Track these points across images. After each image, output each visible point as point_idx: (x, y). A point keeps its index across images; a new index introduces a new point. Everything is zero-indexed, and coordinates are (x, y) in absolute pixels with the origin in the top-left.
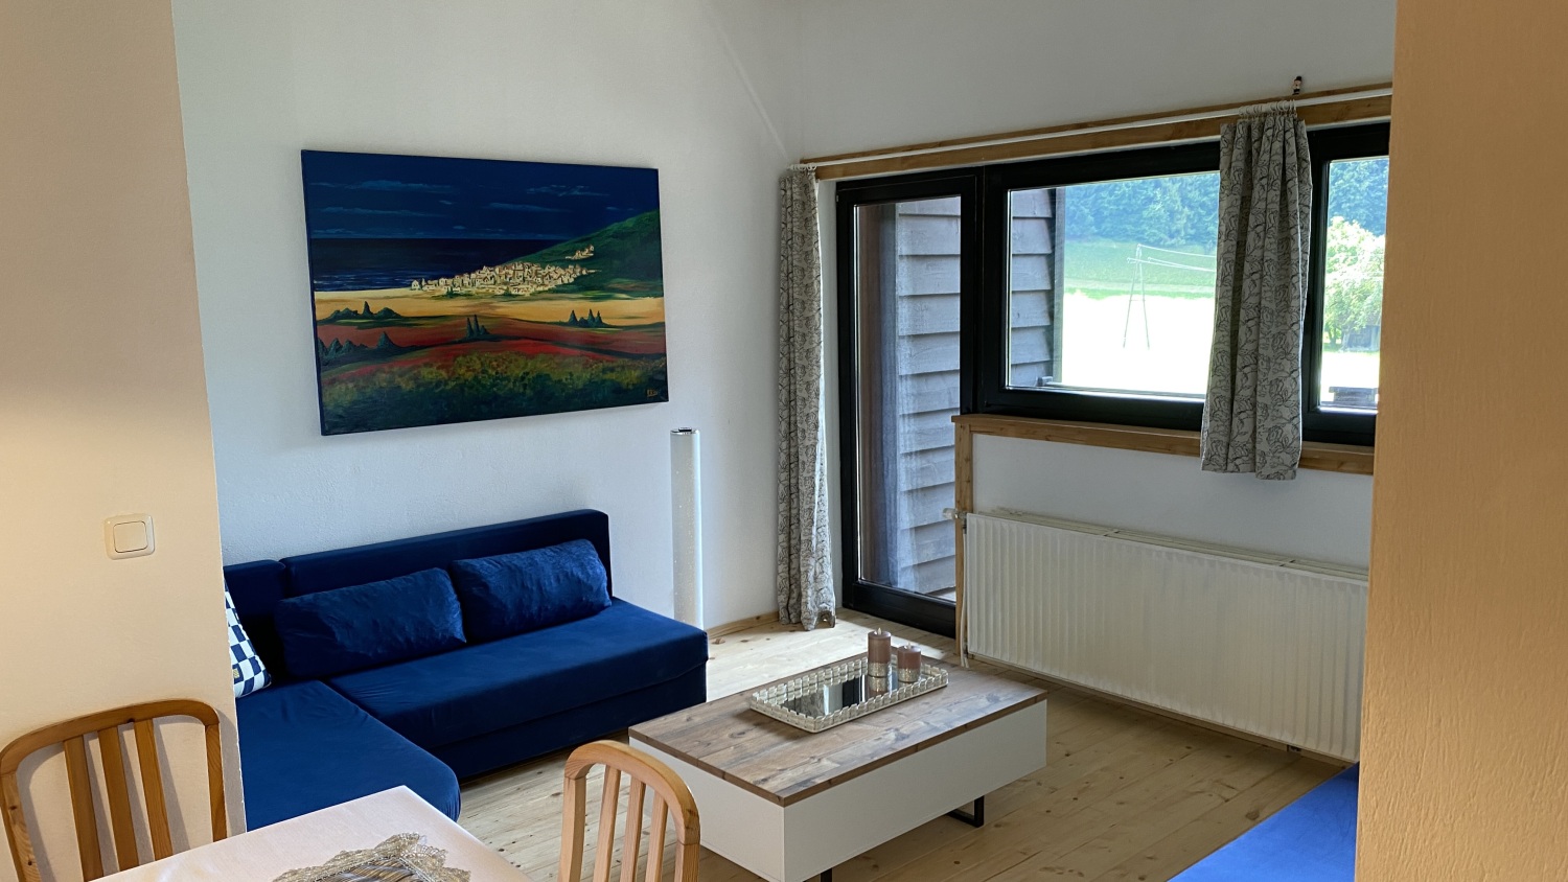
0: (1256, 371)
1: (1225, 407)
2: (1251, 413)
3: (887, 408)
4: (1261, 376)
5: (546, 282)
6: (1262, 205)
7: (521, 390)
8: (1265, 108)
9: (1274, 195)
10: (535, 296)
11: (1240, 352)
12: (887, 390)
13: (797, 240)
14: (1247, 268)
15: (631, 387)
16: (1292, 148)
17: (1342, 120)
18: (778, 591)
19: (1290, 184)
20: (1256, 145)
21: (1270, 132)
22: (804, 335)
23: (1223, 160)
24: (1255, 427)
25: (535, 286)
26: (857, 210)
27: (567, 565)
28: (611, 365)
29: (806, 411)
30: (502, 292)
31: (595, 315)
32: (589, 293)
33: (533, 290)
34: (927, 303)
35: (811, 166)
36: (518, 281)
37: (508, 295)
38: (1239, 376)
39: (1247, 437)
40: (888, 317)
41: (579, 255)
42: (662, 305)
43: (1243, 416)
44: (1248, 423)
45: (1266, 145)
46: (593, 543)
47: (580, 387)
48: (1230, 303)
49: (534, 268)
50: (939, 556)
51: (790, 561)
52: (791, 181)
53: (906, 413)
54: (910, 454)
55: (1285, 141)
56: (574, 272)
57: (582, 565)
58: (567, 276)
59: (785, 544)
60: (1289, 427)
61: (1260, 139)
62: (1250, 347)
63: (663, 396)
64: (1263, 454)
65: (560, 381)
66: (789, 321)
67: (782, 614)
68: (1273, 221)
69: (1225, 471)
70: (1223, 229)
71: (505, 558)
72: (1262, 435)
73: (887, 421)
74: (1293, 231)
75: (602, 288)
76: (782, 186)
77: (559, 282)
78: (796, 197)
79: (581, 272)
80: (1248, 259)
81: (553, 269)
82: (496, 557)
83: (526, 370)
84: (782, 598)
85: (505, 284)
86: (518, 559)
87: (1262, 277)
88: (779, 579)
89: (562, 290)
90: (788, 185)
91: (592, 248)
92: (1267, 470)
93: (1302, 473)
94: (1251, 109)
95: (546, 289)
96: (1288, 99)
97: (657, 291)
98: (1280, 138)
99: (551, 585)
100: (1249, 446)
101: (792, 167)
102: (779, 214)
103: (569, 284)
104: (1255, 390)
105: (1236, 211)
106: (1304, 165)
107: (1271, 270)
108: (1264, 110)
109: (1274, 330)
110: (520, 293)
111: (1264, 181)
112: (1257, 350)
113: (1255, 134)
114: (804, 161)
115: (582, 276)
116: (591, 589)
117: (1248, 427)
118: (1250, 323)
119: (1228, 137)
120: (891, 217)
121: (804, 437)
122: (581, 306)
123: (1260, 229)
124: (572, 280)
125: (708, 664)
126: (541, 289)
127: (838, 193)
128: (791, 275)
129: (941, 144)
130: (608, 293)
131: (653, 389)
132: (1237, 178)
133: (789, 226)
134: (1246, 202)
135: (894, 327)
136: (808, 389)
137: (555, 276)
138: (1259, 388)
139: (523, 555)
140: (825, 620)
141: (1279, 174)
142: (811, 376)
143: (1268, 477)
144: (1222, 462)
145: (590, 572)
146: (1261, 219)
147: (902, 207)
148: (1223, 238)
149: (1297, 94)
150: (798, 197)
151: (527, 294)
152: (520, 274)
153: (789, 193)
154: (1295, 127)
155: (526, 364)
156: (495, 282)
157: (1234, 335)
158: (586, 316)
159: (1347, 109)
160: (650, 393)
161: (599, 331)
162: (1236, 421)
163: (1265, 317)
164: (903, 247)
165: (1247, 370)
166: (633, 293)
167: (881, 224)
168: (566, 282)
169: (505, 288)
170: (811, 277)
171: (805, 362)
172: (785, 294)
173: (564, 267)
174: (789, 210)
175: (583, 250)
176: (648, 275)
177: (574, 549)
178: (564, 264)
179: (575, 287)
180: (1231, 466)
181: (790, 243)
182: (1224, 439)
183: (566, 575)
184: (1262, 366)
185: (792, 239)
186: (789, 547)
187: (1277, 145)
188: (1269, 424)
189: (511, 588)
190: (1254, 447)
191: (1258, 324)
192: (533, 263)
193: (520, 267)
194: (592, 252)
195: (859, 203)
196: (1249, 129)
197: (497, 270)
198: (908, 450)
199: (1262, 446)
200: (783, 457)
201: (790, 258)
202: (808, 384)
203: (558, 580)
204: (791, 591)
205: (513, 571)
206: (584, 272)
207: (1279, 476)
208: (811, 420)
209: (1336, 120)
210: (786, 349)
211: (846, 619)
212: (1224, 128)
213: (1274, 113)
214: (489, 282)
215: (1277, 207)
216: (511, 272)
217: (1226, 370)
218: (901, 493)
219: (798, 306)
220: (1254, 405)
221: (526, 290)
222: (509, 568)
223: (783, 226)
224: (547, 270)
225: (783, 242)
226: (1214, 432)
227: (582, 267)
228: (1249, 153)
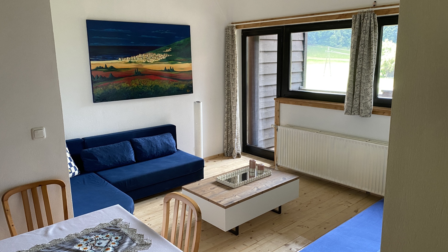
0: (360, 86)
1: (351, 97)
2: (359, 98)
3: (256, 95)
4: (362, 88)
5: (158, 59)
6: (363, 39)
7: (151, 90)
8: (365, 10)
9: (367, 36)
10: (154, 63)
11: (356, 81)
12: (256, 90)
13: (231, 46)
14: (359, 57)
15: (182, 89)
16: (372, 22)
17: (387, 14)
18: (224, 147)
19: (372, 33)
20: (362, 21)
21: (366, 18)
22: (233, 74)
23: (353, 25)
24: (360, 102)
25: (154, 60)
26: (248, 38)
27: (164, 140)
28: (176, 83)
29: (233, 96)
30: (145, 61)
31: (172, 68)
32: (170, 62)
33: (154, 61)
34: (268, 65)
35: (235, 25)
36: (149, 58)
37: (146, 62)
38: (356, 87)
39: (357, 105)
40: (256, 69)
41: (167, 51)
42: (191, 65)
43: (356, 99)
44: (358, 101)
45: (365, 21)
46: (172, 134)
47: (168, 89)
48: (354, 67)
49: (154, 54)
50: (270, 137)
51: (228, 139)
52: (229, 29)
53: (261, 97)
54: (263, 108)
55: (370, 20)
56: (166, 56)
57: (168, 140)
58: (164, 57)
59: (226, 134)
60: (369, 102)
61: (363, 19)
62: (359, 79)
63: (191, 92)
64: (362, 110)
65: (162, 87)
66: (228, 70)
67: (225, 154)
68: (367, 43)
69: (351, 115)
70: (352, 45)
71: (146, 138)
72: (362, 105)
73: (256, 99)
74: (372, 46)
75: (174, 60)
76: (226, 31)
77: (161, 59)
78: (230, 34)
79: (168, 56)
80: (359, 54)
81: (159, 55)
82: (144, 138)
83: (152, 84)
84: (225, 149)
85: (146, 59)
86: (150, 138)
87: (363, 60)
88: (225, 144)
89: (162, 61)
90: (228, 31)
91: (171, 49)
92: (363, 115)
93: (373, 115)
94: (361, 10)
95: (158, 60)
96: (372, 8)
97: (190, 61)
98: (369, 19)
99: (160, 146)
100: (358, 108)
101: (229, 25)
102: (225, 39)
103: (164, 59)
104: (360, 92)
105: (356, 40)
106: (376, 27)
107: (365, 58)
108: (365, 11)
109: (366, 75)
110: (150, 62)
111: (364, 32)
112: (361, 80)
113: (362, 18)
114: (232, 23)
115: (168, 57)
116: (171, 147)
117: (358, 103)
118: (359, 73)
119: (354, 19)
120: (257, 40)
121: (233, 104)
122: (168, 66)
123: (363, 46)
124: (165, 58)
125: (204, 168)
126: (156, 60)
127: (242, 33)
128: (228, 57)
129: (272, 19)
130: (175, 62)
131: (189, 90)
132: (357, 31)
133: (228, 42)
134: (359, 38)
135: (258, 72)
136: (234, 90)
137: (160, 57)
138: (361, 91)
139: (151, 137)
140: (238, 156)
141: (369, 30)
142: (235, 86)
143: (363, 117)
144: (350, 112)
145: (171, 142)
146: (363, 43)
147: (261, 37)
148: (352, 48)
149: (374, 6)
150: (231, 34)
151: (152, 62)
152: (150, 56)
153: (228, 33)
154: (374, 16)
155: (152, 82)
156: (143, 58)
157: (355, 76)
158: (169, 68)
159: (389, 11)
160: (188, 91)
161: (173, 73)
162: (354, 100)
163: (363, 71)
164: (261, 48)
165: (358, 86)
166: (183, 62)
167: (255, 42)
168: (163, 58)
169: (146, 60)
170: (234, 58)
171: (233, 82)
172: (227, 62)
173: (163, 54)
174: (228, 38)
175: (168, 49)
176: (187, 57)
177: (166, 136)
178: (163, 53)
179: (166, 60)
180: (353, 113)
181: (228, 47)
182: (351, 106)
183: (164, 143)
184: (362, 85)
185: (229, 46)
186: (228, 135)
187: (368, 21)
188: (364, 102)
189: (148, 147)
190: (359, 108)
191: (361, 73)
192: (154, 53)
193: (150, 54)
194: (171, 50)
195: (248, 36)
196: (361, 16)
197: (143, 55)
198: (262, 107)
199: (361, 108)
200: (226, 109)
201: (228, 52)
202: (234, 88)
203: (162, 144)
204: (228, 147)
205: (149, 142)
206: (169, 56)
207: (366, 116)
208: (235, 99)
209: (385, 14)
210: (227, 78)
211: (243, 155)
212: (353, 16)
213: (368, 12)
214: (141, 59)
215: (367, 39)
216: (147, 56)
217: (352, 86)
218: (260, 120)
219: (231, 66)
220: (360, 96)
221: (152, 61)
222: (148, 141)
223: (226, 42)
224: (158, 55)
225: (226, 47)
226: (348, 104)
227: (168, 54)
228: (360, 24)
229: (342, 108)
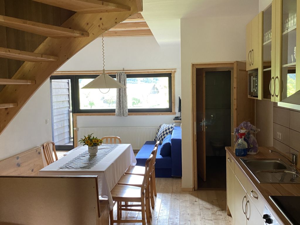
0: (123, 104)
1: (119, 109)
8: (121, 71)
9: (123, 82)
16: (125, 77)
21: (122, 75)
38: (121, 104)
39: (122, 112)
44: (122, 110)
53: (54, 115)
54: (56, 122)
72: (124, 111)
92: (125, 116)
93: (128, 116)
104: (123, 106)
107: (124, 91)
112: (123, 101)
113: (120, 75)
117: (122, 111)
118: (122, 98)
119: (117, 74)
135: (52, 100)
149: (123, 70)
154: (125, 74)
157: (120, 99)
162: (121, 110)
163: (124, 97)
164: (53, 87)
180: (120, 116)
182: (120, 112)
199: (124, 113)
207: (126, 116)
209: (129, 74)
217: (119, 104)
220: (123, 108)
226: (117, 112)
228: (120, 77)
229: (114, 115)
